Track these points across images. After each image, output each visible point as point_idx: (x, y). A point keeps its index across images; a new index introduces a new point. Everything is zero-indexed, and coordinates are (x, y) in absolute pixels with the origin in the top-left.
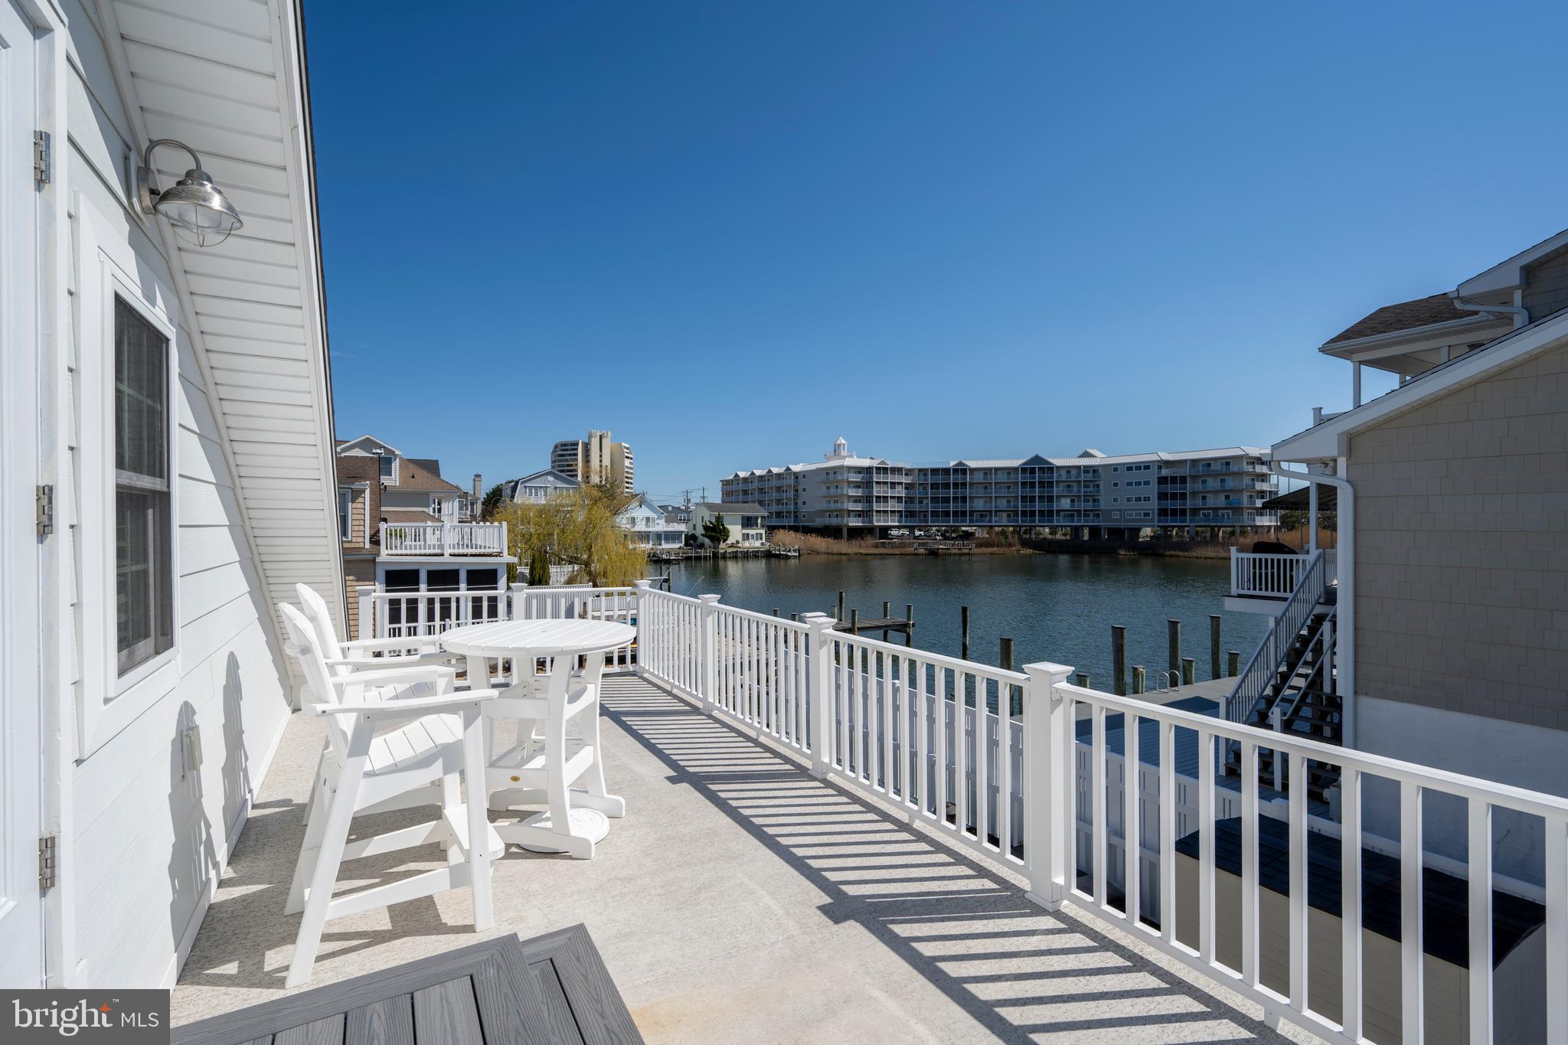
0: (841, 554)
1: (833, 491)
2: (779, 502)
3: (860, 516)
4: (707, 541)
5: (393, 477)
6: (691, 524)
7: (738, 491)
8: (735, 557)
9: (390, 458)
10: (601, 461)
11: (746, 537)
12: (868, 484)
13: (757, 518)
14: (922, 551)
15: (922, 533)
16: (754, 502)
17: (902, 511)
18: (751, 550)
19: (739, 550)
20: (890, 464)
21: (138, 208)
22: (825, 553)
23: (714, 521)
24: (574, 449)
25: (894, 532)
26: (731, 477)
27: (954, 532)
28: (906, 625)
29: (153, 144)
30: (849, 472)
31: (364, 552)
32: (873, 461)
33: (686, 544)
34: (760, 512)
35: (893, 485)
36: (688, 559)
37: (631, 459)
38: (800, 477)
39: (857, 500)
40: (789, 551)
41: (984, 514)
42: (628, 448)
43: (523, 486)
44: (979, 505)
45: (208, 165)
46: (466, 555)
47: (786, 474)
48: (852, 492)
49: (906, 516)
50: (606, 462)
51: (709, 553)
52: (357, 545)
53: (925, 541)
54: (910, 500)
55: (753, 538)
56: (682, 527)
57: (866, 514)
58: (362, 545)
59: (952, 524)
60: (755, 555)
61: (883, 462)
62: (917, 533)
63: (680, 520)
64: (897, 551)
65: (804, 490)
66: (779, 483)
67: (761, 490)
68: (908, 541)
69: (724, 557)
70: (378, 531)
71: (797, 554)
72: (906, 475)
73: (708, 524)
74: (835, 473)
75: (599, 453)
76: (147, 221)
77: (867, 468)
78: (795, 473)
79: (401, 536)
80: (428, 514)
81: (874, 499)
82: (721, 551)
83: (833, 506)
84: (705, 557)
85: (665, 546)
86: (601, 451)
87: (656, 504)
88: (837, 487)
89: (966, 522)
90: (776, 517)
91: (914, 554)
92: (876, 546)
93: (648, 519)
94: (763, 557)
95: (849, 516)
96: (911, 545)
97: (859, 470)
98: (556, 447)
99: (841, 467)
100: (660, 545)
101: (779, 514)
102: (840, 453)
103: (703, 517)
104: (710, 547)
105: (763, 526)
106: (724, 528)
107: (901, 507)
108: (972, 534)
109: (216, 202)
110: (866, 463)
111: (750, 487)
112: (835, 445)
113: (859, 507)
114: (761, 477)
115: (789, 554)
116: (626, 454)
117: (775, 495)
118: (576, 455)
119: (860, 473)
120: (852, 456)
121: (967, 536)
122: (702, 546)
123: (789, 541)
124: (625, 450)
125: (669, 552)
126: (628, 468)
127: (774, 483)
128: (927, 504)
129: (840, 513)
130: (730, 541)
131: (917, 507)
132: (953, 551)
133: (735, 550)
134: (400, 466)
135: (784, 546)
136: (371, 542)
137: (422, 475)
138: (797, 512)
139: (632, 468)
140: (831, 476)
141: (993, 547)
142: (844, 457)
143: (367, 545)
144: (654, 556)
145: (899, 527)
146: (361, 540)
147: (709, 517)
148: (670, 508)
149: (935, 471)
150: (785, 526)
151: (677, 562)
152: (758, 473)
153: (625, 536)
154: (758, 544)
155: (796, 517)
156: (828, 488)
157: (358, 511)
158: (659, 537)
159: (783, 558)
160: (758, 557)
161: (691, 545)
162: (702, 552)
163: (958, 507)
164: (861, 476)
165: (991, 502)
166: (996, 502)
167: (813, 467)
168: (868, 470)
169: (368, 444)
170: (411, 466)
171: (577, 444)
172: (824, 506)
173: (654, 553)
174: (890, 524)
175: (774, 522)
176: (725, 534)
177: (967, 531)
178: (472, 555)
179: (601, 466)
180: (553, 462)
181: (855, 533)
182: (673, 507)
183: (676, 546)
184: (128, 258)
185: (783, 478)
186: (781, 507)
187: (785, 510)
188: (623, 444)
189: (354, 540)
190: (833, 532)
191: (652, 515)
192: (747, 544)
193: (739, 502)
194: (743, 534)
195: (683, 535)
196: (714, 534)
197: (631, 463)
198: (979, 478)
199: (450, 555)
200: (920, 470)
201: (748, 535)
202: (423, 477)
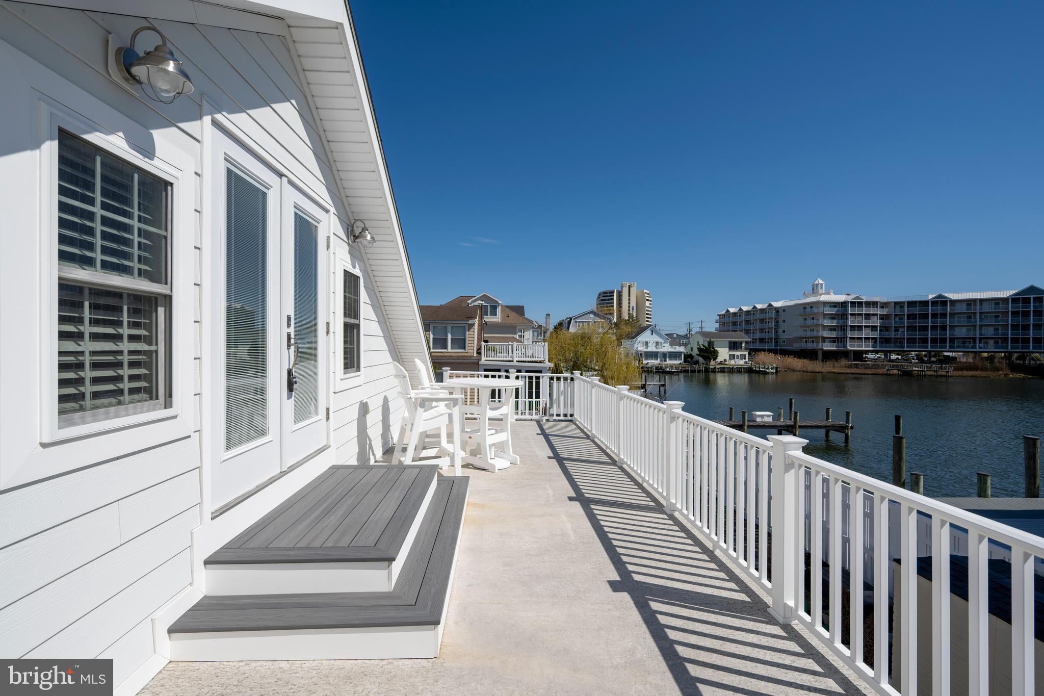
0: (814, 372)
1: (809, 322)
2: (762, 330)
3: (834, 342)
4: (701, 360)
5: (498, 316)
6: (689, 347)
7: (729, 323)
8: (722, 371)
9: (496, 306)
10: (629, 303)
11: (732, 357)
12: (843, 316)
13: (741, 343)
14: (896, 372)
15: (900, 357)
16: (741, 331)
17: (876, 338)
18: (735, 367)
19: (726, 366)
20: (865, 299)
21: (350, 242)
22: (800, 371)
23: (706, 345)
24: (611, 296)
25: (871, 356)
26: (724, 312)
27: (935, 356)
28: (845, 427)
29: (356, 221)
30: (824, 307)
31: (473, 358)
32: (849, 296)
33: (685, 361)
34: (743, 338)
35: (868, 316)
36: (687, 371)
37: (650, 301)
38: (781, 311)
39: (832, 329)
40: (767, 369)
41: (964, 341)
42: (648, 294)
43: (575, 321)
44: (961, 332)
45: (368, 224)
46: (525, 362)
47: (769, 309)
48: (827, 322)
49: (881, 342)
50: (633, 303)
51: (702, 368)
52: (470, 355)
53: (900, 364)
54: (884, 328)
55: (738, 358)
56: (681, 349)
57: (841, 340)
58: (472, 354)
59: (929, 349)
60: (739, 370)
61: (858, 298)
62: (894, 357)
63: (683, 344)
64: (869, 371)
65: (784, 321)
66: (762, 316)
67: (748, 322)
68: (882, 363)
69: (714, 371)
70: (481, 347)
71: (774, 371)
72: (882, 307)
73: (702, 347)
74: (811, 307)
75: (628, 298)
76: (353, 245)
77: (842, 303)
78: (776, 308)
79: (494, 351)
80: (516, 339)
81: (849, 328)
82: (711, 367)
83: (809, 334)
84: (699, 371)
85: (669, 362)
86: (629, 296)
87: (663, 333)
88: (813, 319)
89: (946, 348)
90: (760, 343)
91: (886, 375)
92: (850, 367)
93: (657, 343)
94: (746, 372)
95: (824, 342)
96: (883, 367)
97: (834, 305)
98: (600, 294)
99: (818, 303)
100: (665, 361)
101: (762, 340)
102: (818, 291)
103: (698, 342)
104: (703, 364)
105: (746, 349)
106: (714, 350)
107: (876, 335)
108: (954, 359)
109: (369, 237)
110: (841, 298)
111: (738, 319)
112: (813, 285)
113: (834, 335)
114: (748, 312)
115: (767, 370)
116: (647, 298)
117: (758, 326)
118: (613, 299)
119: (835, 307)
120: (829, 294)
121: (949, 360)
122: (697, 363)
123: (769, 361)
124: (646, 295)
125: (671, 367)
126: (648, 307)
127: (758, 316)
128: (903, 332)
129: (815, 339)
130: (719, 359)
131: (892, 335)
132: (929, 373)
133: (723, 366)
134: (501, 310)
135: (764, 364)
136: (477, 353)
137: (513, 315)
138: (778, 339)
139: (651, 308)
140: (808, 310)
141: (976, 371)
142: (821, 294)
143: (475, 355)
144: (661, 369)
145: (876, 352)
146: (472, 351)
147: (703, 342)
148: (675, 336)
149: (911, 304)
150: (765, 349)
151: (677, 373)
152: (745, 309)
153: (641, 354)
154: (742, 362)
155: (777, 342)
156: (805, 319)
157: (471, 336)
158: (664, 355)
159: (762, 373)
160: (741, 372)
161: (689, 362)
162: (696, 367)
163: (936, 335)
164: (836, 309)
165: (975, 330)
166: (981, 330)
167: (792, 303)
168: (844, 304)
169: (484, 298)
170: (507, 310)
171: (613, 292)
172: (801, 333)
173: (661, 367)
174: (864, 348)
175: (758, 346)
176: (715, 354)
177: (949, 356)
178: (528, 362)
179: (629, 307)
180: (597, 305)
181: (829, 356)
182: (677, 334)
183: (678, 362)
184: (348, 257)
185: (766, 313)
186: (764, 334)
187: (767, 337)
188: (645, 291)
189: (469, 351)
190: (811, 355)
191: (660, 340)
192: (733, 362)
193: (729, 331)
194: (730, 355)
195: (683, 355)
196: (706, 354)
197: (650, 304)
198: (963, 308)
199: (517, 361)
200: (896, 303)
201: (734, 355)
202: (514, 317)
